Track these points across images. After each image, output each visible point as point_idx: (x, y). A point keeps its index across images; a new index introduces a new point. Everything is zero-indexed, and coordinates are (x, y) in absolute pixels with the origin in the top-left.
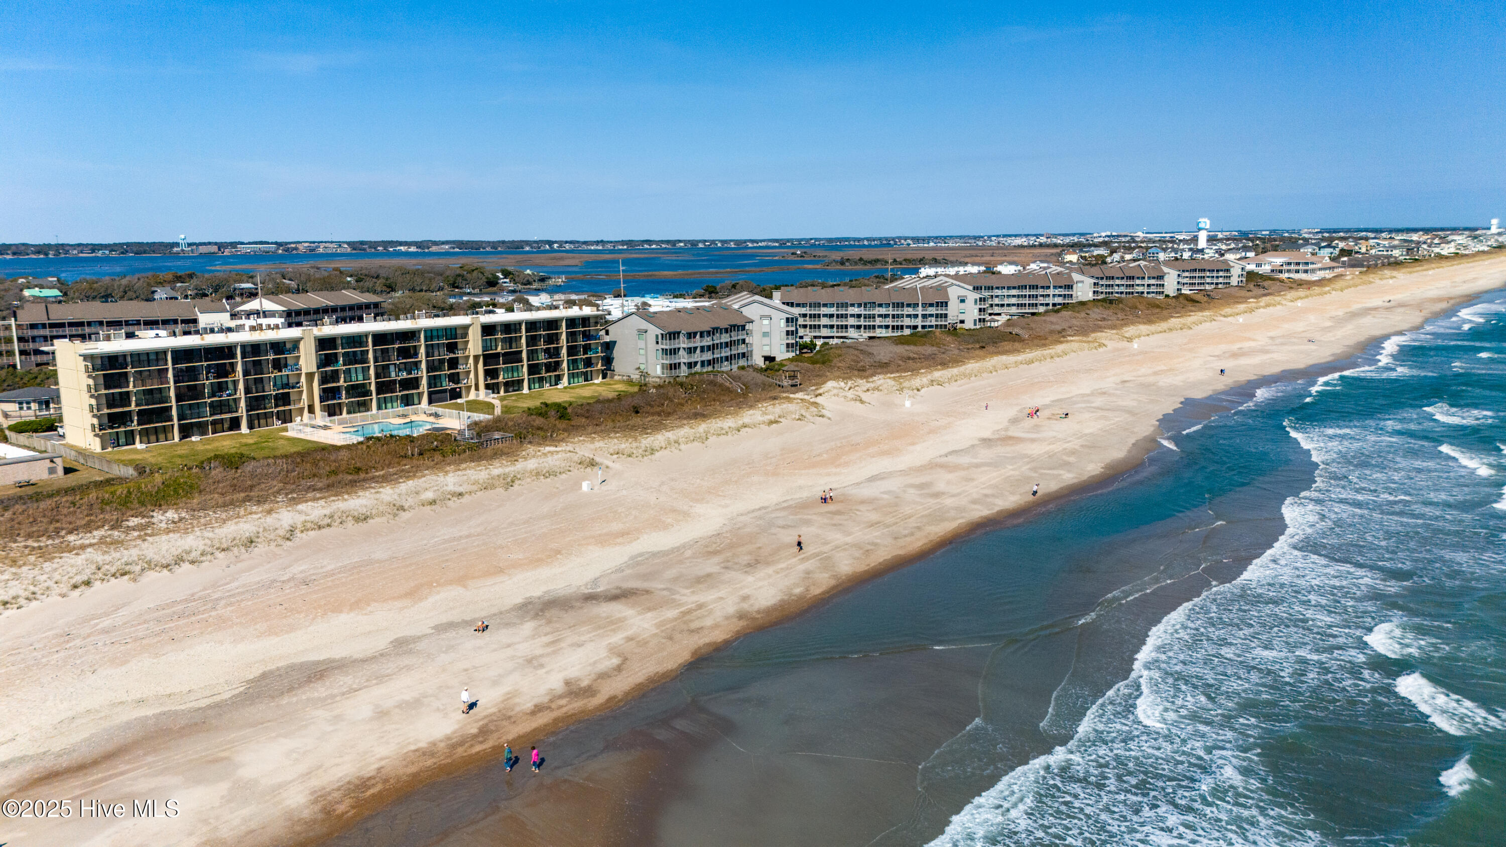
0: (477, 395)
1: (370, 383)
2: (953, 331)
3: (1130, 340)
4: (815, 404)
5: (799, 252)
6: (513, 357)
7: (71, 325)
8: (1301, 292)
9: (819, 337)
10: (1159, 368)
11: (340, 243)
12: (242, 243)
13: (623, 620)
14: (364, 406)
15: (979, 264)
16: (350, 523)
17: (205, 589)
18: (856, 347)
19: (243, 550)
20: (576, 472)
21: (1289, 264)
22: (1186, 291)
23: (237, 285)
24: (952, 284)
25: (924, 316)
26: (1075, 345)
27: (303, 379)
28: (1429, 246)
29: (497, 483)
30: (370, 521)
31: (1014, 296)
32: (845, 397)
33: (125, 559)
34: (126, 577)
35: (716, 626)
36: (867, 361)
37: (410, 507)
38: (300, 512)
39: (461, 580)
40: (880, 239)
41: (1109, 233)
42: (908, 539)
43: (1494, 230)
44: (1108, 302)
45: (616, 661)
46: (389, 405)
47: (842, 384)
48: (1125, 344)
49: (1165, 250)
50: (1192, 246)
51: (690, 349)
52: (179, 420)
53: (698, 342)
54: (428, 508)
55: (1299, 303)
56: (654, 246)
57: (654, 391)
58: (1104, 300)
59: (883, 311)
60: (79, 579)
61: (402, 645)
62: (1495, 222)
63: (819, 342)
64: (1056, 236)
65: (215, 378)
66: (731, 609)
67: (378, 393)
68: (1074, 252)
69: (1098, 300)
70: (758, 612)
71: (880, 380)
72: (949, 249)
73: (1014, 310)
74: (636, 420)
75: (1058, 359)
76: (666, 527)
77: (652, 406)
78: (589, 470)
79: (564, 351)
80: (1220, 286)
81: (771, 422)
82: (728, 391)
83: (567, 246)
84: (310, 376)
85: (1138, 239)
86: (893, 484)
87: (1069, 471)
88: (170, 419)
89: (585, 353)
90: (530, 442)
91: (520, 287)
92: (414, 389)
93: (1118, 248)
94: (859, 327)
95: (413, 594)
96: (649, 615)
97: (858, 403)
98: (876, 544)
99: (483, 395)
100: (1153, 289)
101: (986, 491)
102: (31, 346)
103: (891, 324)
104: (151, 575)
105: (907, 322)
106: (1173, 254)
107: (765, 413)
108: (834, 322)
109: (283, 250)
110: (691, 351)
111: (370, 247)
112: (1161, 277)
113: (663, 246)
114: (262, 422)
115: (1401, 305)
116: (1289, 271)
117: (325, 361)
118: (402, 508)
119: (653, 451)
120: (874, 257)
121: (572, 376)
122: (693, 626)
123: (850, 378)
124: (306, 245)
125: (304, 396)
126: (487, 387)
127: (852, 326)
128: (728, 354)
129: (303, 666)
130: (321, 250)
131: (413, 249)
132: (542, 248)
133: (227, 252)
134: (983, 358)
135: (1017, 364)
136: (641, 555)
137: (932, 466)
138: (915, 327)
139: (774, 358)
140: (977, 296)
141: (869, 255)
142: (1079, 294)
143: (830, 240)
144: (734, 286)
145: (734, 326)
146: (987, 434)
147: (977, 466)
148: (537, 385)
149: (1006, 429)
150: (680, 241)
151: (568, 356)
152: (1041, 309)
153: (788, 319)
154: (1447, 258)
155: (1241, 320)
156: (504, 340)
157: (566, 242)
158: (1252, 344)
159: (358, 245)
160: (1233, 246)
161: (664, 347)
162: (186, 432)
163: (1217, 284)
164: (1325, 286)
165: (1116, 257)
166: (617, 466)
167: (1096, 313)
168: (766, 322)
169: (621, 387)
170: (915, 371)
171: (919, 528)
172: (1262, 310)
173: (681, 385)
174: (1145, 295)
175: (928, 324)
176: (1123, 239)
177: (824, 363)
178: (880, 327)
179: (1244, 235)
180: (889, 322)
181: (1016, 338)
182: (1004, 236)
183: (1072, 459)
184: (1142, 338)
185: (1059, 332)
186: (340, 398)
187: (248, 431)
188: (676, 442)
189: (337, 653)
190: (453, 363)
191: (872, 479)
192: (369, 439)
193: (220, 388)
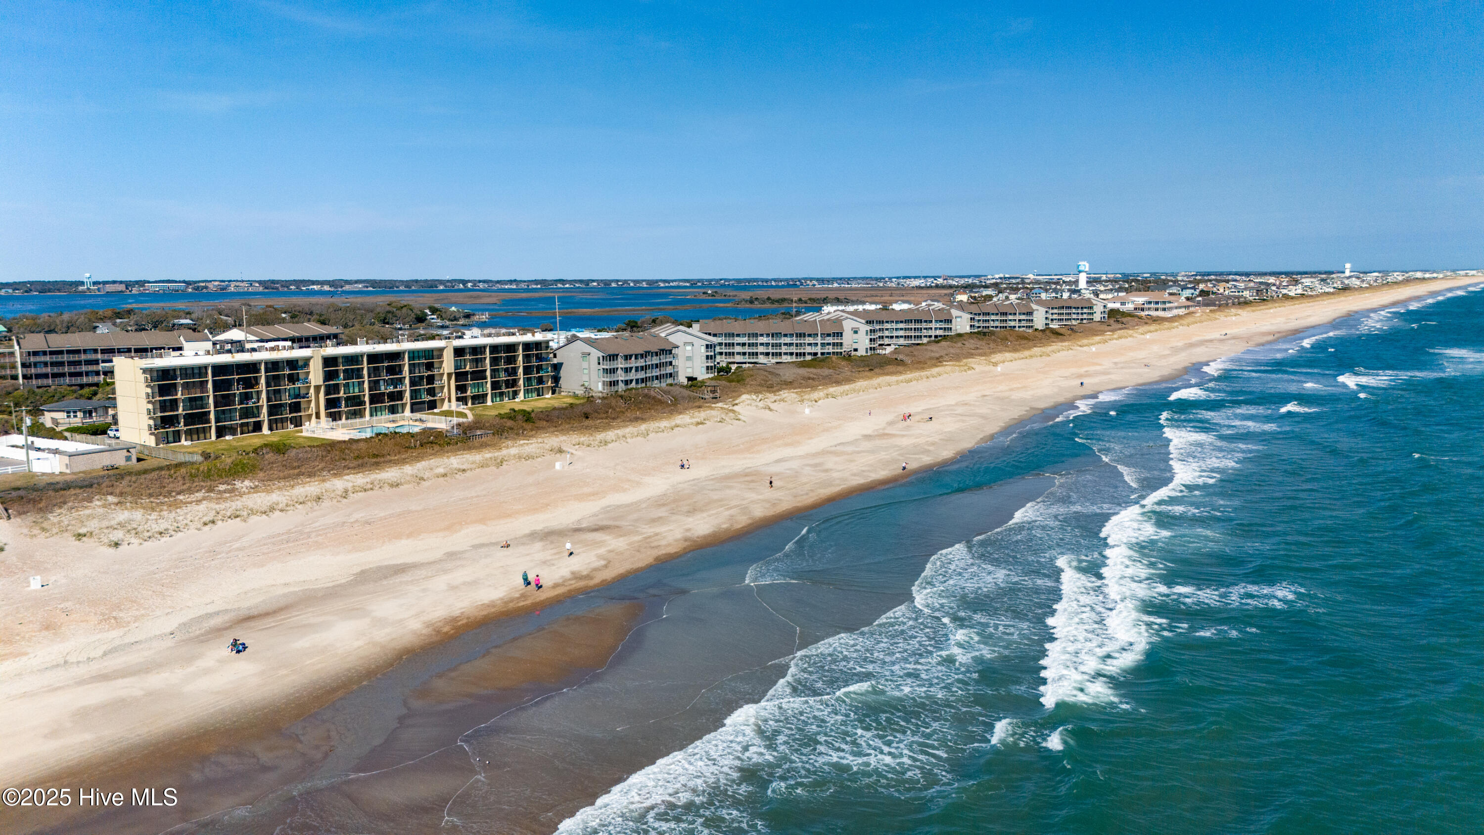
0: (450, 406)
1: (364, 395)
2: (848, 357)
3: (995, 364)
4: (733, 411)
5: (710, 292)
6: (479, 375)
7: (69, 352)
8: (1153, 327)
9: (734, 363)
10: (1015, 386)
11: (251, 283)
12: (149, 282)
13: (605, 541)
14: (359, 414)
15: (876, 303)
16: (387, 488)
17: (296, 527)
18: (765, 368)
19: (314, 504)
20: (549, 457)
21: (1150, 303)
22: (1054, 326)
23: (176, 321)
24: (847, 318)
25: (823, 345)
26: (948, 368)
27: (312, 391)
28: (1278, 288)
29: (490, 463)
30: (401, 487)
31: (901, 329)
32: (757, 406)
33: (234, 507)
34: (238, 519)
35: (669, 545)
36: (775, 380)
37: (428, 478)
38: (348, 481)
39: (483, 521)
40: (787, 280)
41: (1002, 275)
42: (805, 497)
43: (1347, 273)
44: (982, 333)
45: (603, 563)
46: (379, 413)
47: (754, 397)
48: (991, 368)
49: (1046, 291)
50: (1073, 287)
51: (626, 369)
52: (216, 422)
53: (633, 363)
54: (442, 479)
55: (1148, 336)
56: (567, 286)
57: (600, 401)
58: (978, 333)
59: (788, 340)
60: (206, 519)
61: (452, 556)
62: (1348, 266)
63: (734, 367)
64: (952, 278)
65: (243, 388)
66: (679, 536)
67: (371, 403)
68: (965, 293)
69: (975, 333)
70: (698, 537)
71: (784, 394)
72: (851, 289)
73: (902, 341)
74: (587, 422)
75: (932, 379)
76: (624, 490)
77: (599, 413)
78: (558, 455)
79: (521, 371)
80: (1085, 321)
81: (698, 424)
82: (661, 402)
83: (481, 285)
84: (317, 388)
85: (1027, 281)
86: (795, 465)
87: (928, 456)
88: (208, 421)
89: (538, 372)
90: (506, 438)
91: (448, 323)
92: (398, 400)
93: (1005, 289)
94: (767, 354)
95: (450, 528)
96: (621, 539)
97: (767, 411)
98: (780, 500)
99: (454, 406)
100: (1023, 324)
101: (863, 469)
102: (33, 371)
103: (795, 351)
104: (254, 519)
105: (809, 349)
106: (1054, 295)
107: (692, 417)
108: (747, 349)
109: (193, 289)
110: (627, 370)
111: (282, 286)
112: (1030, 313)
113: (577, 285)
114: (279, 425)
115: (1234, 338)
116: (1149, 309)
117: (329, 376)
118: (422, 479)
119: (606, 443)
120: (781, 297)
121: (527, 392)
122: (653, 545)
123: (760, 392)
124: (217, 283)
125: (313, 405)
126: (458, 399)
127: (762, 353)
128: (658, 374)
129: (387, 567)
130: (232, 289)
131: (326, 288)
132: (456, 287)
133: (135, 291)
134: (870, 378)
135: (898, 382)
136: (609, 506)
137: (824, 452)
138: (815, 354)
139: (696, 379)
140: (868, 328)
141: (776, 295)
142: (958, 327)
143: (739, 281)
144: (654, 321)
145: (663, 350)
146: (869, 432)
147: (858, 452)
148: (498, 399)
149: (884, 429)
150: (593, 281)
151: (524, 374)
152: (925, 340)
153: (707, 346)
154: (1292, 298)
155: (1094, 349)
156: (472, 361)
157: (480, 281)
158: (1098, 368)
159: (269, 284)
160: (1110, 287)
161: (605, 367)
162: (220, 433)
163: (1082, 319)
164: (1176, 321)
165: (1002, 296)
166: (579, 453)
167: (971, 343)
168: (689, 348)
169: (570, 400)
170: (814, 388)
171: (812, 491)
172: (1115, 341)
173: (621, 397)
174: (1017, 329)
175: (826, 351)
176: (1014, 281)
177: (738, 381)
178: (786, 354)
179: (1126, 278)
180: (794, 349)
181: (901, 363)
182: (905, 278)
183: (931, 448)
184: (1006, 363)
185: (937, 359)
186: (340, 407)
187: (269, 432)
188: (624, 436)
189: (409, 560)
190: (431, 379)
191: (778, 461)
192: (378, 434)
193: (246, 397)
